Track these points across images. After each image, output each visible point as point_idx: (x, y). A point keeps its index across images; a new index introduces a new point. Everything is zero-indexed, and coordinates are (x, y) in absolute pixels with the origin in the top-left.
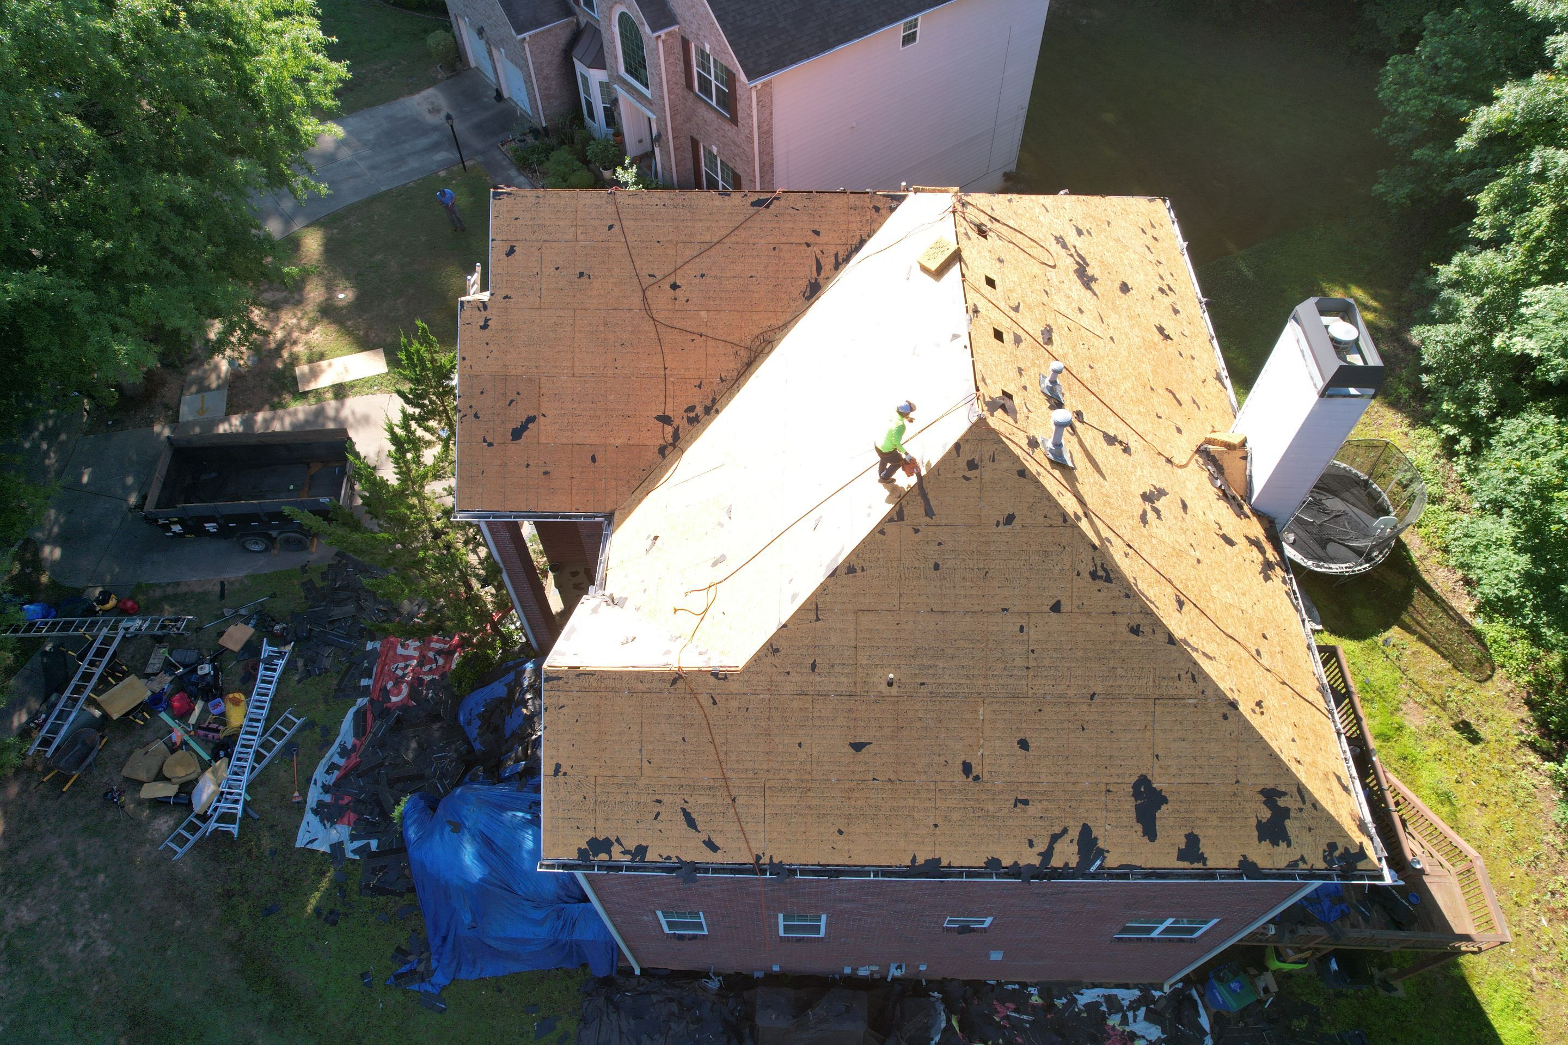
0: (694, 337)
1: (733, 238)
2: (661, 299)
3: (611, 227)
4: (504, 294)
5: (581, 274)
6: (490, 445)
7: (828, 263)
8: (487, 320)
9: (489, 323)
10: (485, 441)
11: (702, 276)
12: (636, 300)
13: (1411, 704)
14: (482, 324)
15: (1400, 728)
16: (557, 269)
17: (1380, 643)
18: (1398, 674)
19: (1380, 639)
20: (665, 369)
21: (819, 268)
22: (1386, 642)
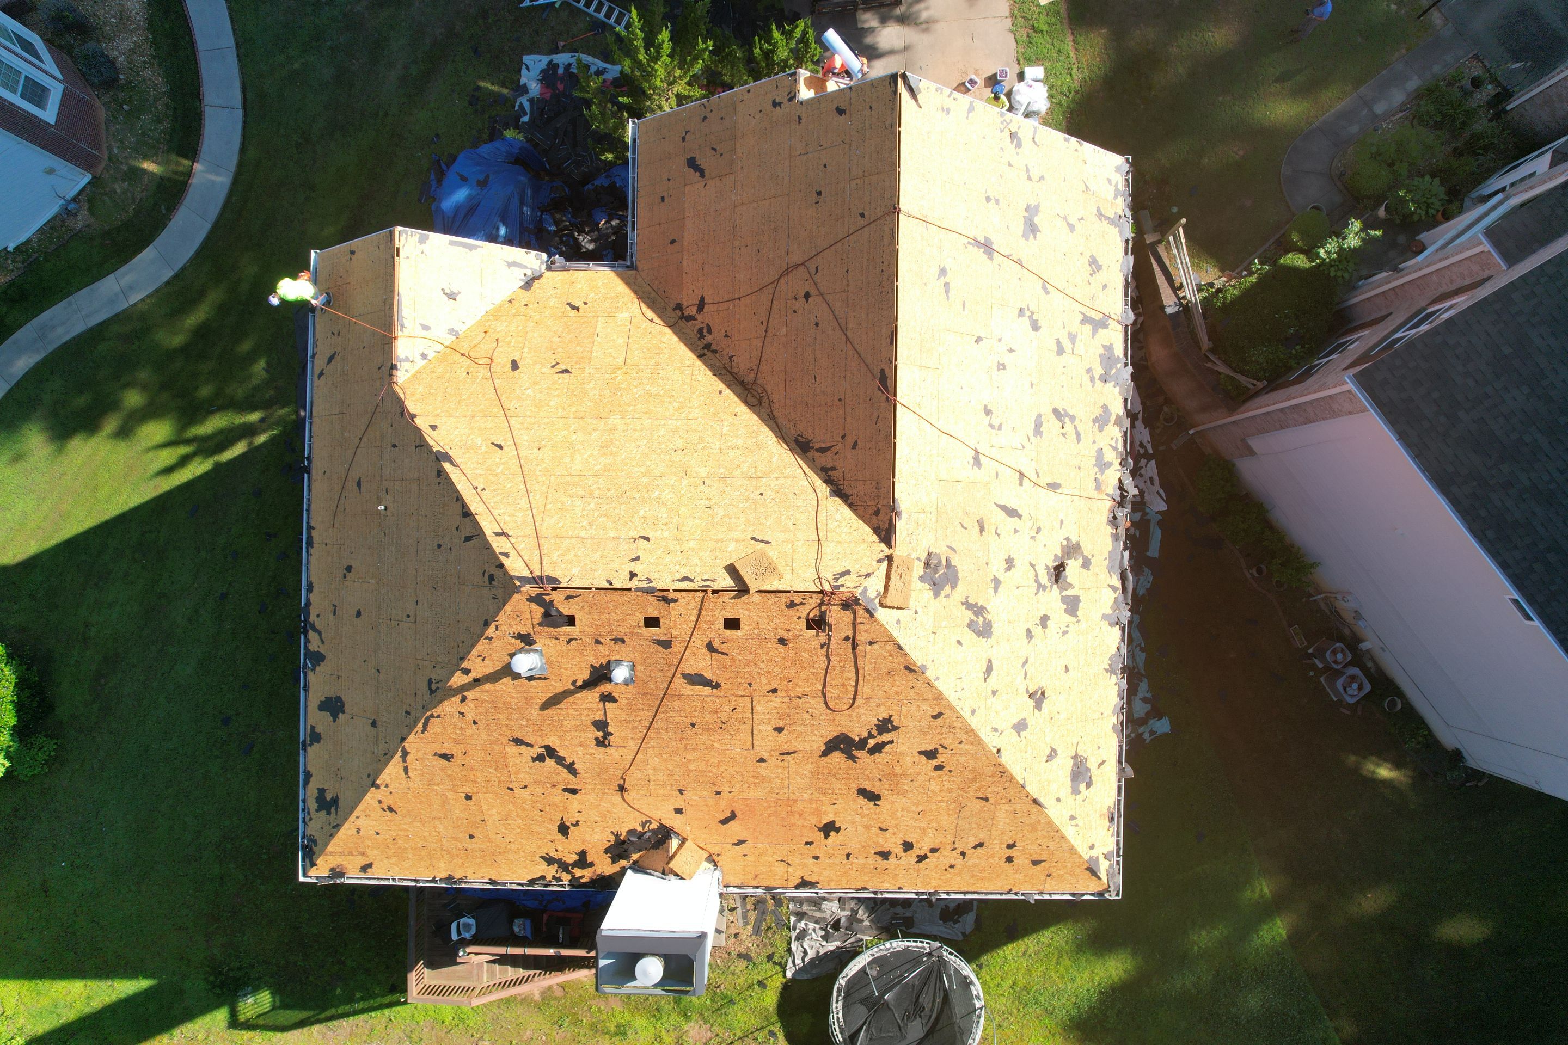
0: (765, 324)
1: (851, 352)
2: (796, 283)
3: (862, 215)
4: (803, 116)
5: (819, 193)
6: (684, 139)
7: (826, 460)
8: (780, 104)
9: (778, 108)
10: (686, 133)
11: (817, 325)
12: (796, 258)
13: (709, 1034)
14: (777, 101)
15: (687, 1017)
16: (825, 166)
17: (772, 1028)
18: (739, 1033)
19: (777, 1028)
20: (739, 299)
21: (823, 450)
22: (772, 1034)
